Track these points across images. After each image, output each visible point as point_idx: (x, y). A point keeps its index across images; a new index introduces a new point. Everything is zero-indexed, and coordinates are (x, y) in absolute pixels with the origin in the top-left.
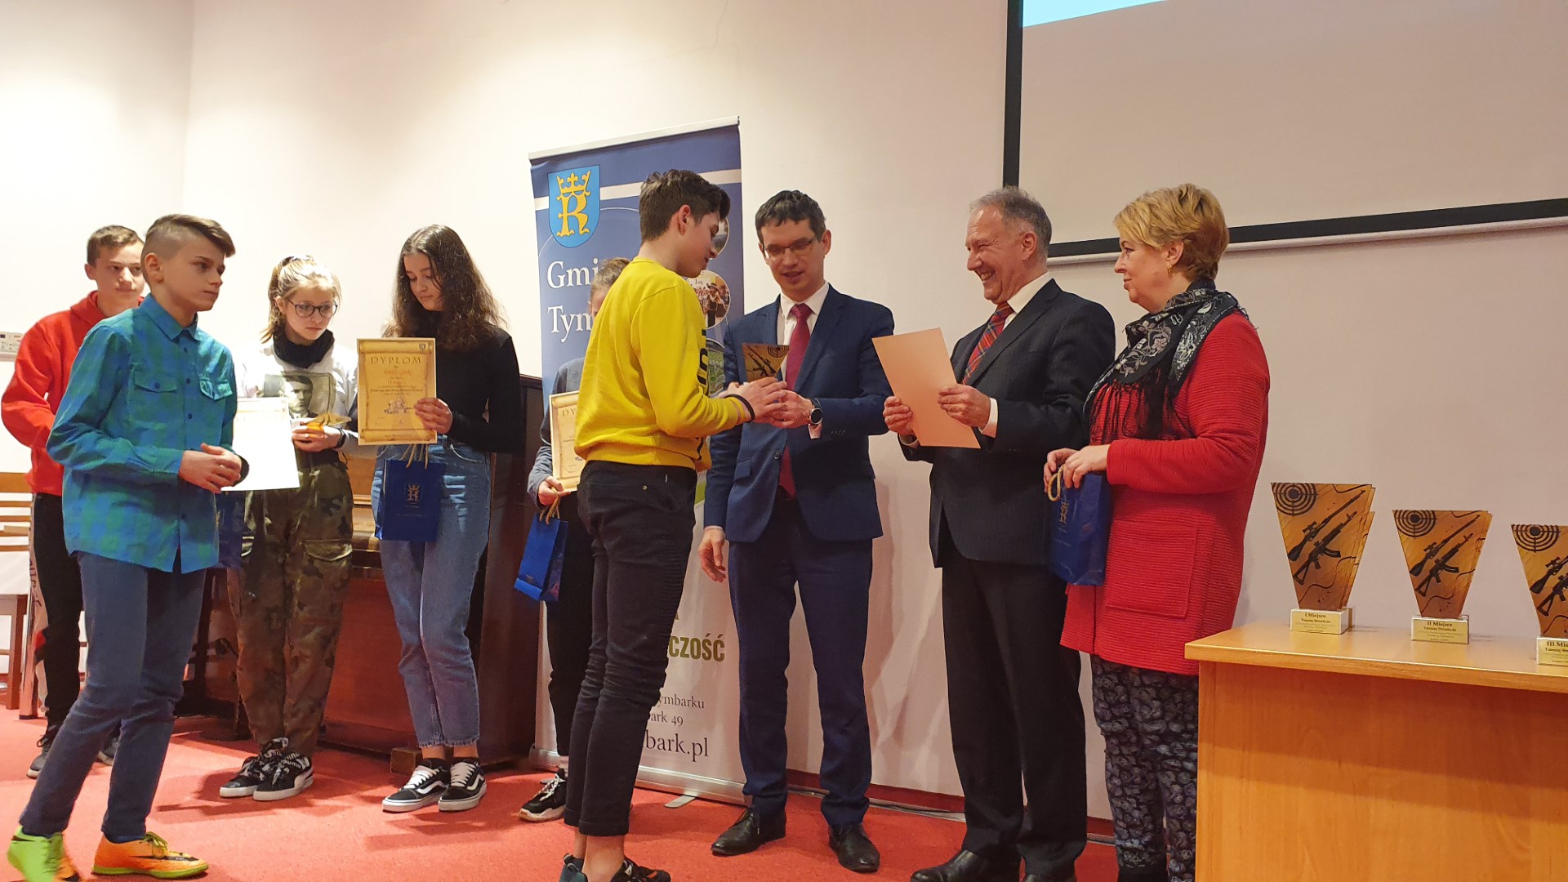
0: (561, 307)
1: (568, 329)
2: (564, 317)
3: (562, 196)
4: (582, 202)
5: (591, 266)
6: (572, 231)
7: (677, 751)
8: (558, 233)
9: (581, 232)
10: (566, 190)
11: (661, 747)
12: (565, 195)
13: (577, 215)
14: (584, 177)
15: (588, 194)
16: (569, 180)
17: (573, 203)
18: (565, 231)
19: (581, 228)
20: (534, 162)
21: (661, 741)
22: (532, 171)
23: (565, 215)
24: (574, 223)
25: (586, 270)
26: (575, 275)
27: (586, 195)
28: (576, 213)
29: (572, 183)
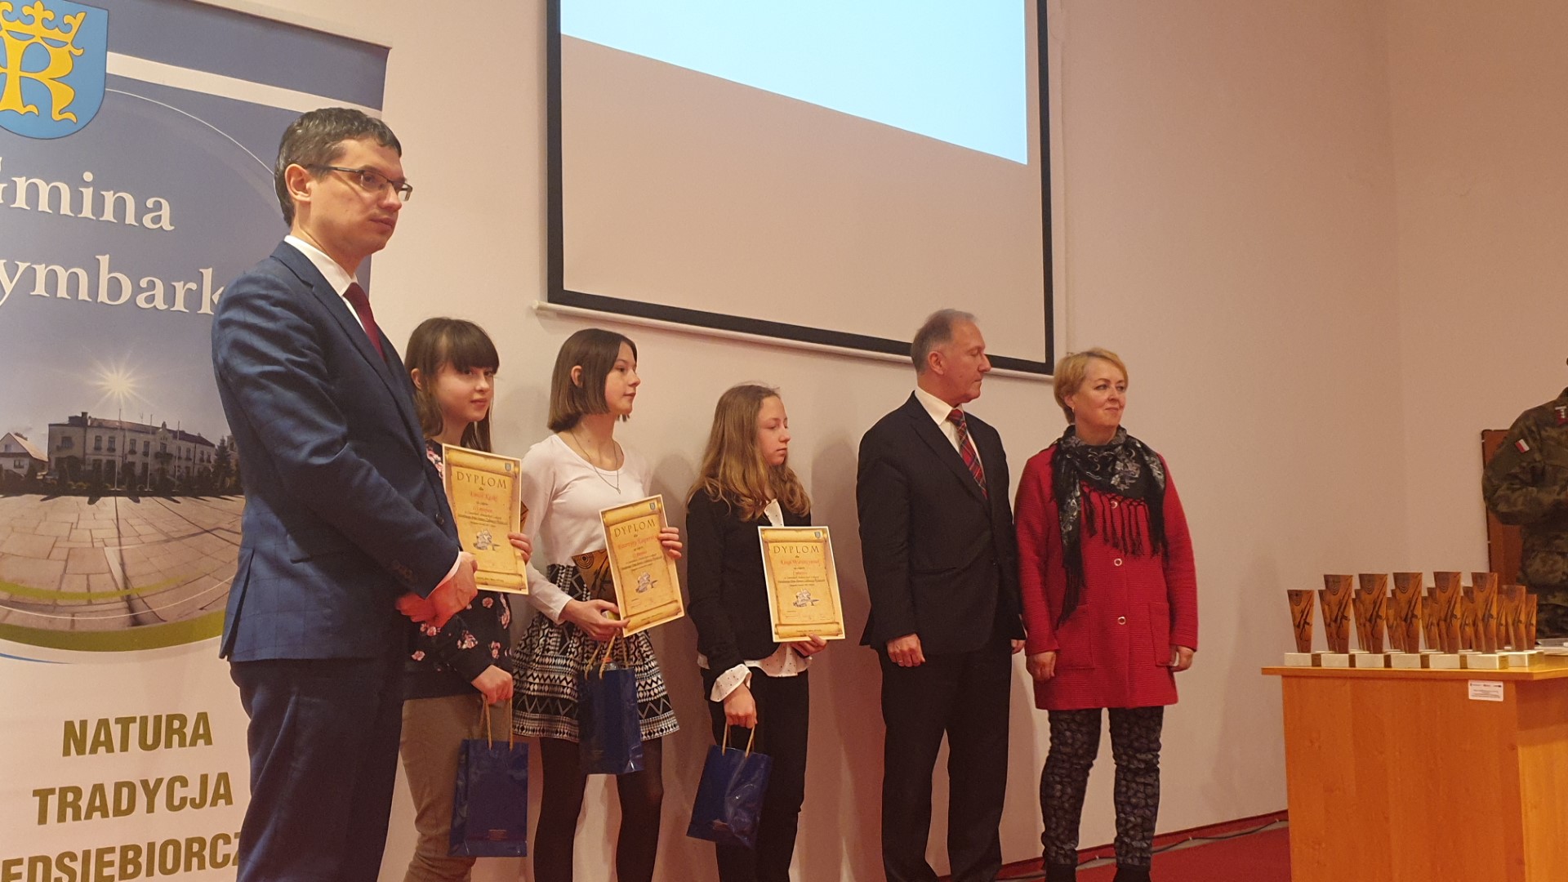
4: (61, 62)
5: (76, 184)
6: (31, 108)
9: (56, 117)
10: (17, 26)
12: (15, 35)
13: (51, 85)
14: (68, 19)
15: (78, 52)
16: (26, 11)
17: (36, 57)
18: (11, 101)
19: (56, 108)
23: (14, 72)
24: (33, 92)
25: (65, 189)
26: (33, 191)
27: (70, 52)
28: (43, 77)
29: (38, 22)
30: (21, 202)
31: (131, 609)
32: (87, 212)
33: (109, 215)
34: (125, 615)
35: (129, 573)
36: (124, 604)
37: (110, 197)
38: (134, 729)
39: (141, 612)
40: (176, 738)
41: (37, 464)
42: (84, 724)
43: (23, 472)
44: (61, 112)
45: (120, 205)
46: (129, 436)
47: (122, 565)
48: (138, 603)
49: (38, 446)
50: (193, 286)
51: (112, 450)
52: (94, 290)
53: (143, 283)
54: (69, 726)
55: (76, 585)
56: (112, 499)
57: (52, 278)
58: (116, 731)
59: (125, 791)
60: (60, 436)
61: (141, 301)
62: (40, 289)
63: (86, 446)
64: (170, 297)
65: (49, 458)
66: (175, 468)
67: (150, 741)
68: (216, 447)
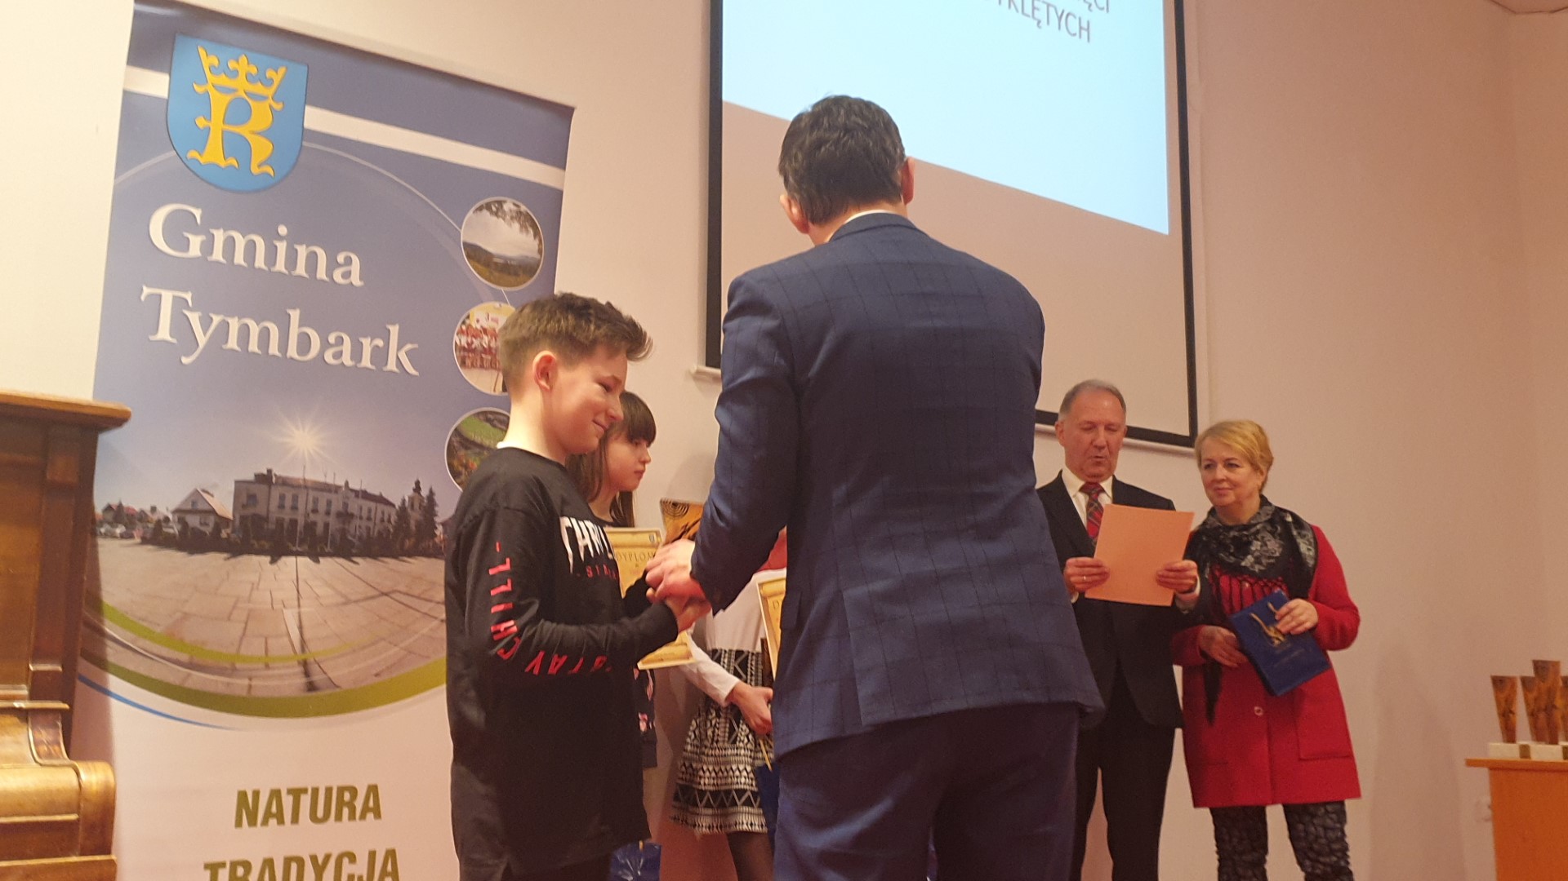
0: (188, 296)
1: (202, 340)
2: (194, 318)
3: (209, 87)
5: (271, 237)
6: (232, 161)
8: (193, 154)
9: (255, 170)
10: (223, 80)
12: (220, 89)
13: (249, 137)
14: (270, 73)
15: (278, 107)
16: (232, 65)
17: (239, 111)
18: (213, 154)
19: (254, 164)
23: (217, 125)
24: (236, 146)
25: (260, 242)
26: (230, 244)
27: (271, 107)
28: (243, 130)
29: (242, 75)
30: (218, 255)
31: (307, 674)
32: (280, 266)
33: (301, 270)
34: (301, 681)
35: (307, 636)
36: (300, 669)
37: (302, 251)
38: (306, 800)
39: (317, 677)
40: (346, 811)
41: (222, 521)
42: (256, 794)
43: (208, 530)
44: (259, 166)
45: (312, 259)
46: (312, 494)
47: (301, 628)
48: (314, 668)
49: (224, 503)
50: (380, 342)
51: (294, 508)
52: (284, 345)
53: (332, 339)
54: (242, 795)
55: (254, 648)
56: (292, 559)
57: (245, 332)
58: (288, 801)
59: (294, 866)
60: (246, 493)
61: (329, 357)
62: (233, 343)
63: (270, 505)
64: (357, 354)
65: (234, 516)
66: (356, 528)
67: (320, 813)
68: (397, 507)
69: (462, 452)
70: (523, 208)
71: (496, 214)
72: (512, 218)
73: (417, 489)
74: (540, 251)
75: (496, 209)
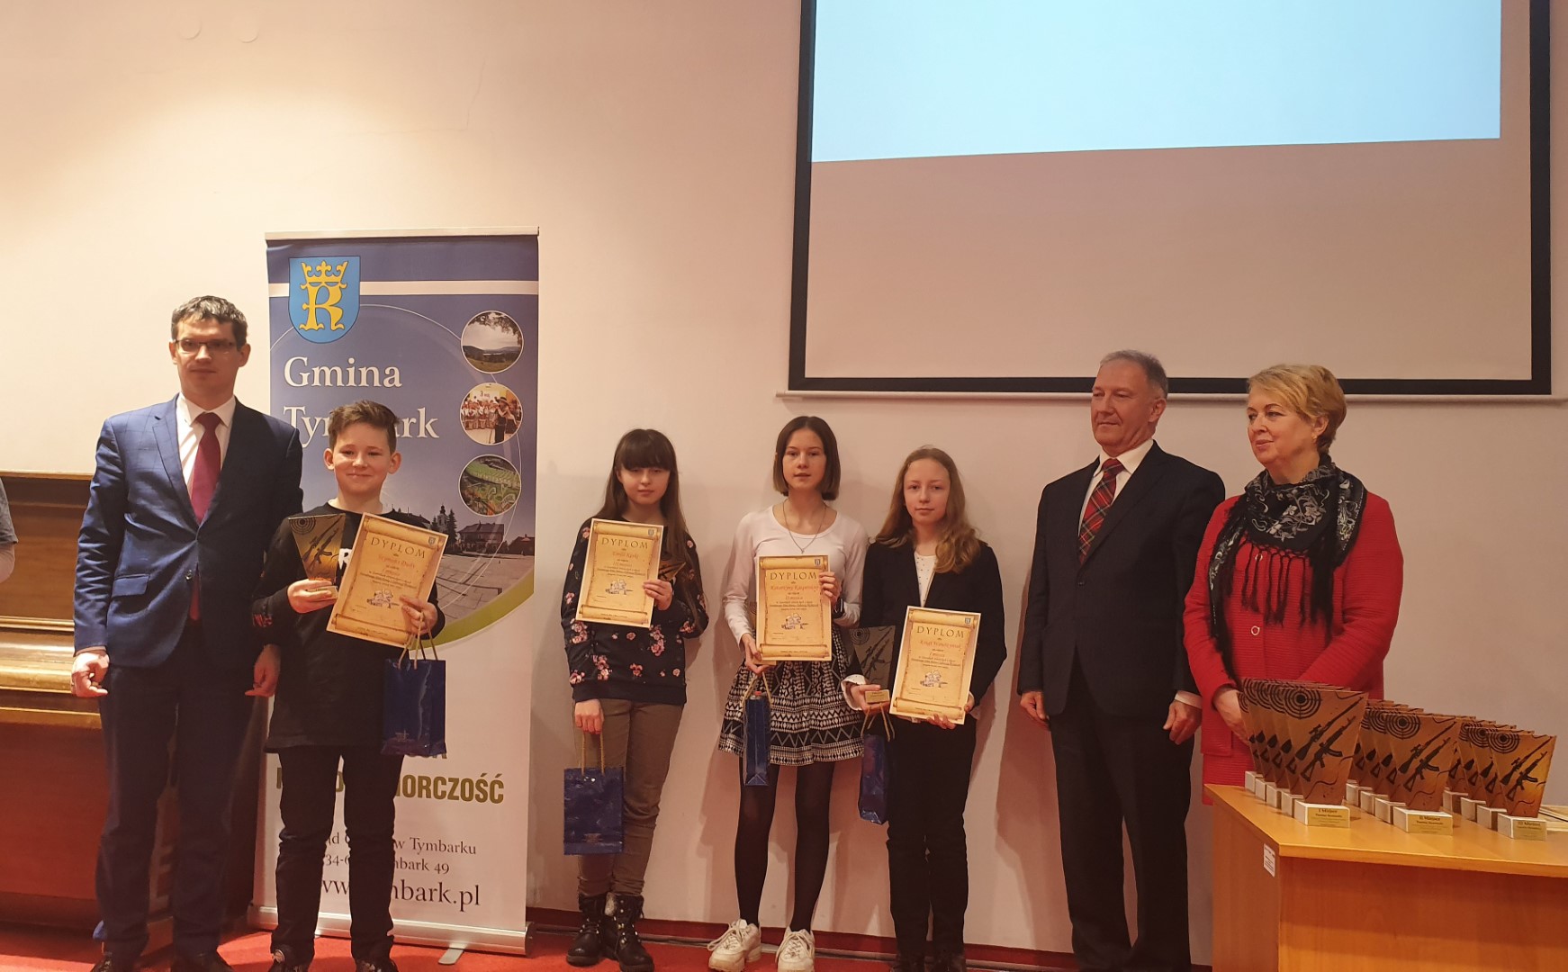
0: (303, 409)
1: (311, 433)
2: (307, 420)
3: (308, 285)
5: (345, 366)
7: (441, 900)
8: (302, 326)
9: (333, 328)
10: (314, 279)
11: (421, 897)
12: (313, 284)
13: (332, 310)
14: (339, 268)
15: (344, 287)
16: (318, 268)
17: (323, 294)
18: (312, 324)
19: (333, 324)
20: (270, 243)
21: (421, 891)
22: (268, 253)
23: (312, 307)
24: (323, 316)
26: (323, 374)
27: (340, 288)
28: (326, 306)
29: (323, 272)
32: (352, 383)
33: (364, 383)
37: (364, 371)
44: (336, 325)
45: (370, 374)
50: (414, 420)
69: (470, 486)
70: (504, 315)
71: (484, 323)
72: (495, 323)
73: (443, 511)
74: (520, 342)
75: (483, 320)
